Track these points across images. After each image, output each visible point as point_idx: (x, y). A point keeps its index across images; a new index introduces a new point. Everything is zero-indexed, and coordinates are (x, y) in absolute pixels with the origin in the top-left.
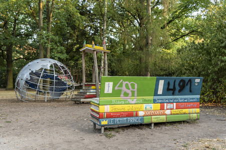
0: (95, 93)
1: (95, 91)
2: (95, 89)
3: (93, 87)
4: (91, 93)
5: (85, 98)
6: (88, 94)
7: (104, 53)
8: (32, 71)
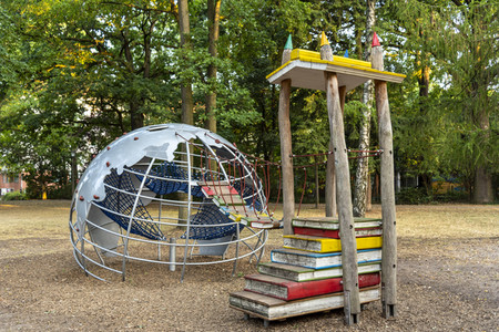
0: (337, 273)
1: (336, 261)
2: (340, 253)
3: (328, 244)
4: (318, 275)
5: (290, 300)
6: (302, 277)
7: (378, 83)
8: (114, 171)
